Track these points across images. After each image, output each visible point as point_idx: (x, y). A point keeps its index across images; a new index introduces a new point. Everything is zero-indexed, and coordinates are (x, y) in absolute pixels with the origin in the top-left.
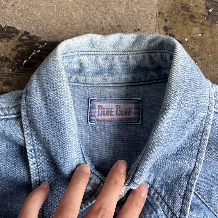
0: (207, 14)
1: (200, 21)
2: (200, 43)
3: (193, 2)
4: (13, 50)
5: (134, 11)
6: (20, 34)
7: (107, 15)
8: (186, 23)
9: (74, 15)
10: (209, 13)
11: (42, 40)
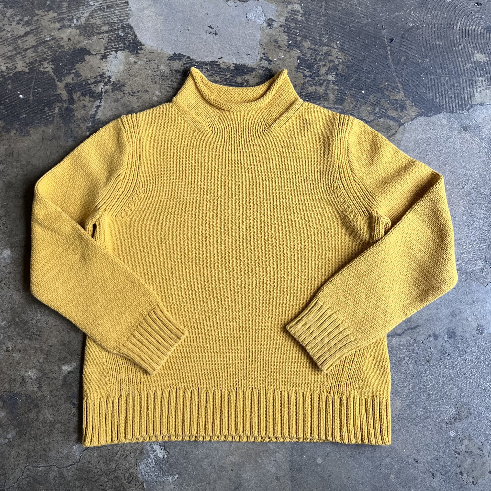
0: (288, 45)
1: (284, 49)
2: (282, 62)
3: (281, 38)
4: (182, 66)
5: (247, 44)
6: (185, 58)
7: (232, 47)
8: (275, 50)
9: (214, 47)
10: (289, 44)
11: (197, 60)
